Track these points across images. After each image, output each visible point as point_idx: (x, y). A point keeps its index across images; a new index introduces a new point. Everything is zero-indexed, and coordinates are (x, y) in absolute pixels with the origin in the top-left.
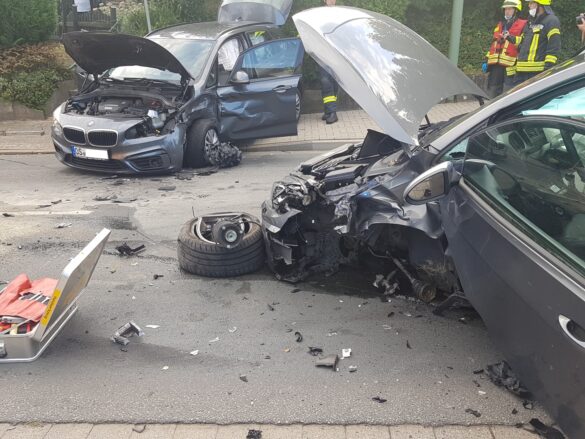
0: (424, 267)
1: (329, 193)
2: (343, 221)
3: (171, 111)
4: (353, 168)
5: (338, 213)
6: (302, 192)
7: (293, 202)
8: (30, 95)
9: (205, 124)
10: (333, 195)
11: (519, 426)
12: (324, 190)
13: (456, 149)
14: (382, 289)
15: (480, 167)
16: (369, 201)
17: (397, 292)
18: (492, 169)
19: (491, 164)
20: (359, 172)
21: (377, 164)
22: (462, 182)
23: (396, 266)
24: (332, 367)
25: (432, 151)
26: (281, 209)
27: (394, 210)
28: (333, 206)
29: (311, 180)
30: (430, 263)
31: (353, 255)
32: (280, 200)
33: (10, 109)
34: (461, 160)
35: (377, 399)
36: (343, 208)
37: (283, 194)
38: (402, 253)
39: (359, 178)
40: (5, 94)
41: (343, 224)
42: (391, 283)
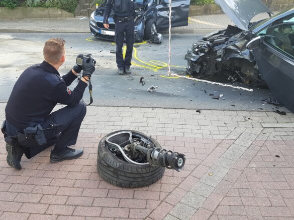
0: (246, 73)
1: (215, 47)
2: (220, 57)
3: (139, 16)
4: (224, 38)
5: (218, 54)
6: (205, 47)
7: (202, 51)
8: (68, 6)
9: (152, 21)
10: (216, 48)
11: (274, 112)
12: (213, 46)
13: (261, 33)
14: (231, 80)
15: (270, 38)
16: (230, 49)
17: (236, 81)
18: (274, 39)
19: (273, 37)
20: (226, 40)
21: (233, 37)
22: (264, 42)
23: (236, 73)
24: (217, 99)
25: (253, 33)
26: (197, 53)
27: (239, 53)
28: (216, 52)
29: (209, 43)
30: (248, 71)
31: (220, 69)
32: (197, 50)
33: (60, 13)
34: (263, 36)
35: (232, 105)
36: (220, 52)
37: (198, 48)
38: (239, 69)
39: (226, 42)
40: (58, 6)
41: (219, 58)
42: (234, 78)
